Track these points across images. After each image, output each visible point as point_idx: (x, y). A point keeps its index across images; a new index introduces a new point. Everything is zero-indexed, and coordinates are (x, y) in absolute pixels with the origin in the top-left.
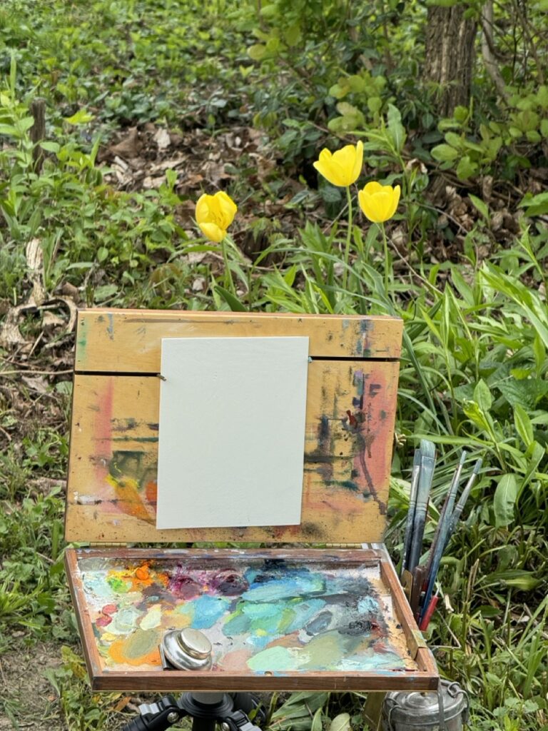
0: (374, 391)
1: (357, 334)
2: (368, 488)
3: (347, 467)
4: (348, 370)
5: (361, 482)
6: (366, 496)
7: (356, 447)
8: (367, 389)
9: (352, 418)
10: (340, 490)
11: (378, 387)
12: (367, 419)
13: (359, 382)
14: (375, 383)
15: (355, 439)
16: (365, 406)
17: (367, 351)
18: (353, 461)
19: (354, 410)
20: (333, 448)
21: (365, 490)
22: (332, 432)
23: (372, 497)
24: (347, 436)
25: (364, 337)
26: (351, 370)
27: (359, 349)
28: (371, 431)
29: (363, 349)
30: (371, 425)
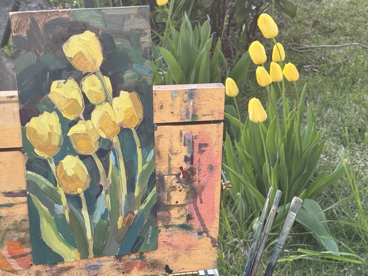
0: (203, 149)
1: (185, 102)
2: (202, 227)
3: (182, 212)
4: (179, 133)
5: (196, 224)
6: (200, 234)
7: (190, 196)
8: (196, 148)
9: (185, 173)
10: (177, 231)
11: (206, 145)
12: (197, 172)
13: (189, 142)
14: (203, 142)
15: (188, 190)
16: (195, 162)
17: (194, 116)
18: (187, 207)
19: (185, 166)
20: (169, 198)
21: (199, 229)
22: (168, 186)
23: (205, 234)
24: (181, 187)
25: (191, 104)
26: (181, 133)
27: (187, 115)
28: (202, 182)
29: (191, 114)
30: (200, 178)
